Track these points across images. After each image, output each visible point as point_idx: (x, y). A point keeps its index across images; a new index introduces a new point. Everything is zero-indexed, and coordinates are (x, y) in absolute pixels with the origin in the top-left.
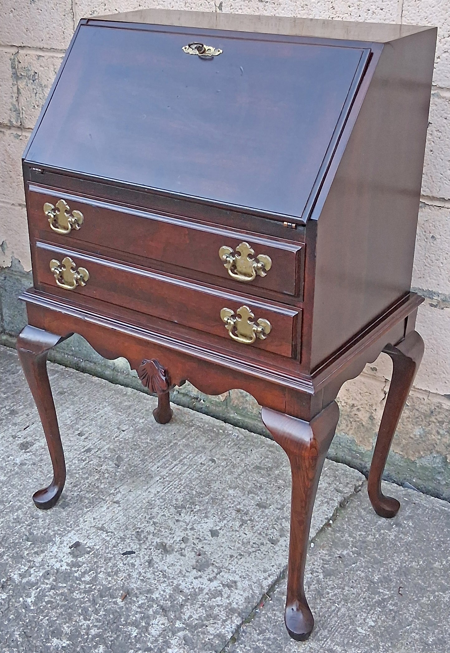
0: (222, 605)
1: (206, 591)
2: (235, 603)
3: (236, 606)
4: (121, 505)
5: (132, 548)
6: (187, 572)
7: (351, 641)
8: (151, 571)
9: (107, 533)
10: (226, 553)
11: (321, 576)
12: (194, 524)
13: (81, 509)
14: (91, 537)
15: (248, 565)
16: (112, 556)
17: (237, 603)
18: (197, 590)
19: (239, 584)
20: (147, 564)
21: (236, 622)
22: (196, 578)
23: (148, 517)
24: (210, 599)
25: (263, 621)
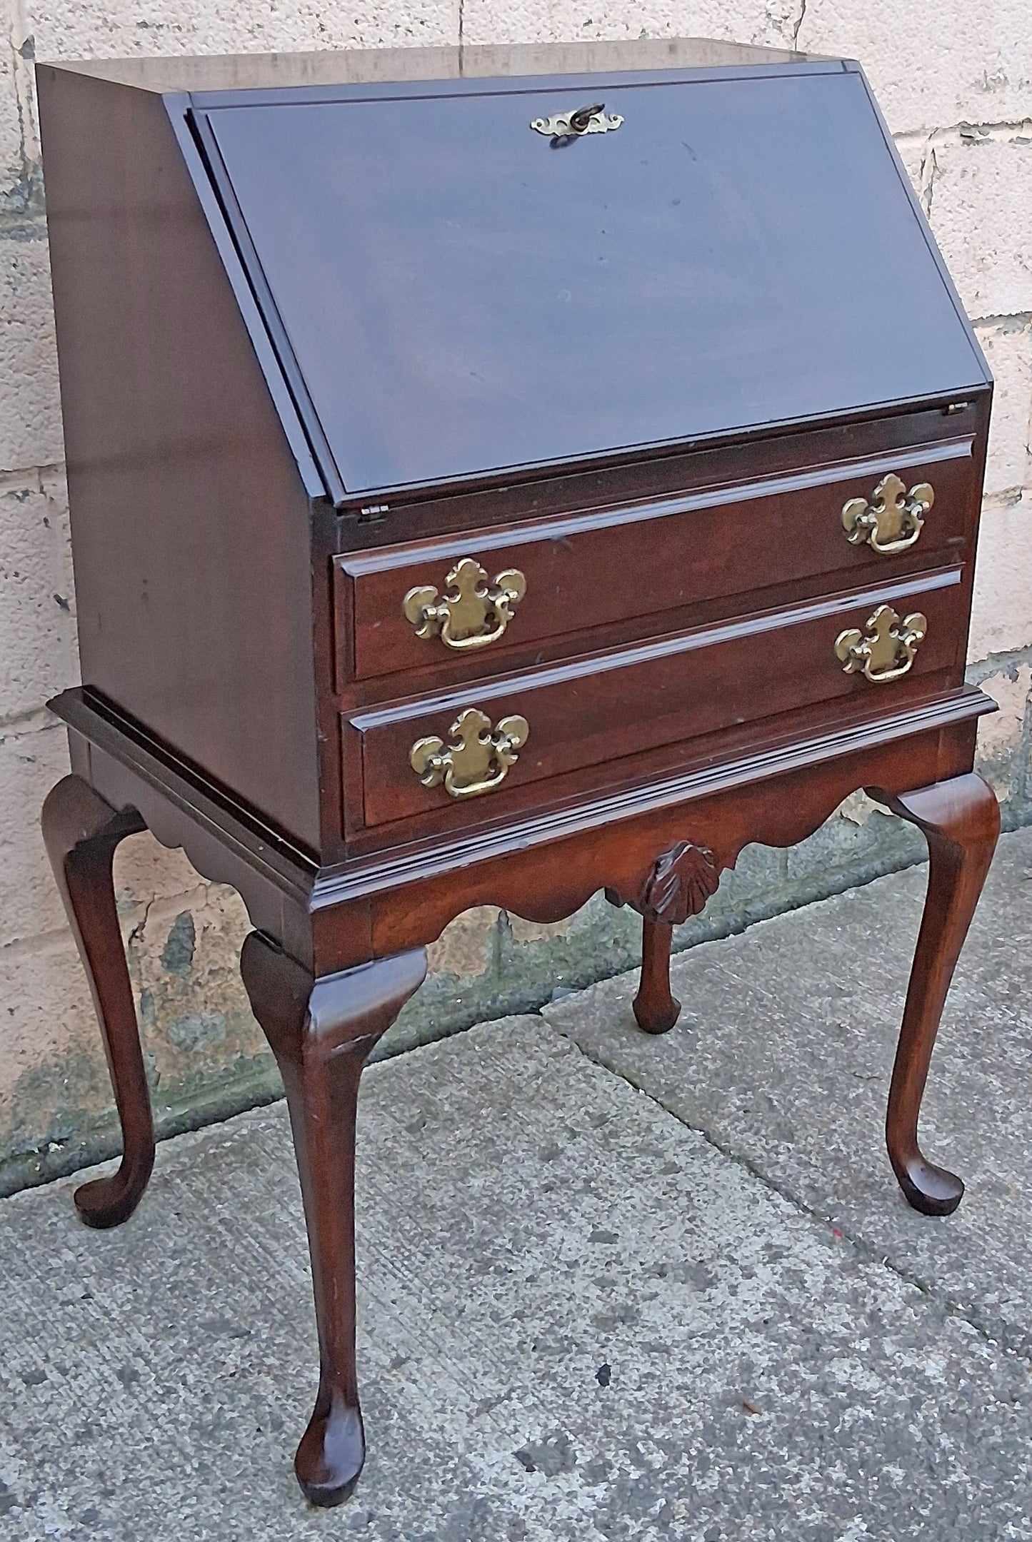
0: (827, 1277)
1: (779, 1289)
2: (830, 1261)
3: (838, 1261)
4: (413, 1357)
5: (588, 1368)
6: (710, 1300)
7: (966, 1160)
8: (685, 1352)
9: (510, 1399)
10: (676, 1237)
11: (791, 1146)
12: (557, 1258)
13: (387, 1429)
14: (512, 1428)
15: (725, 1219)
16: (599, 1404)
17: (830, 1257)
18: (772, 1300)
19: (775, 1242)
20: (653, 1354)
21: (881, 1271)
22: (734, 1294)
23: (489, 1321)
24: (803, 1288)
25: (883, 1241)
